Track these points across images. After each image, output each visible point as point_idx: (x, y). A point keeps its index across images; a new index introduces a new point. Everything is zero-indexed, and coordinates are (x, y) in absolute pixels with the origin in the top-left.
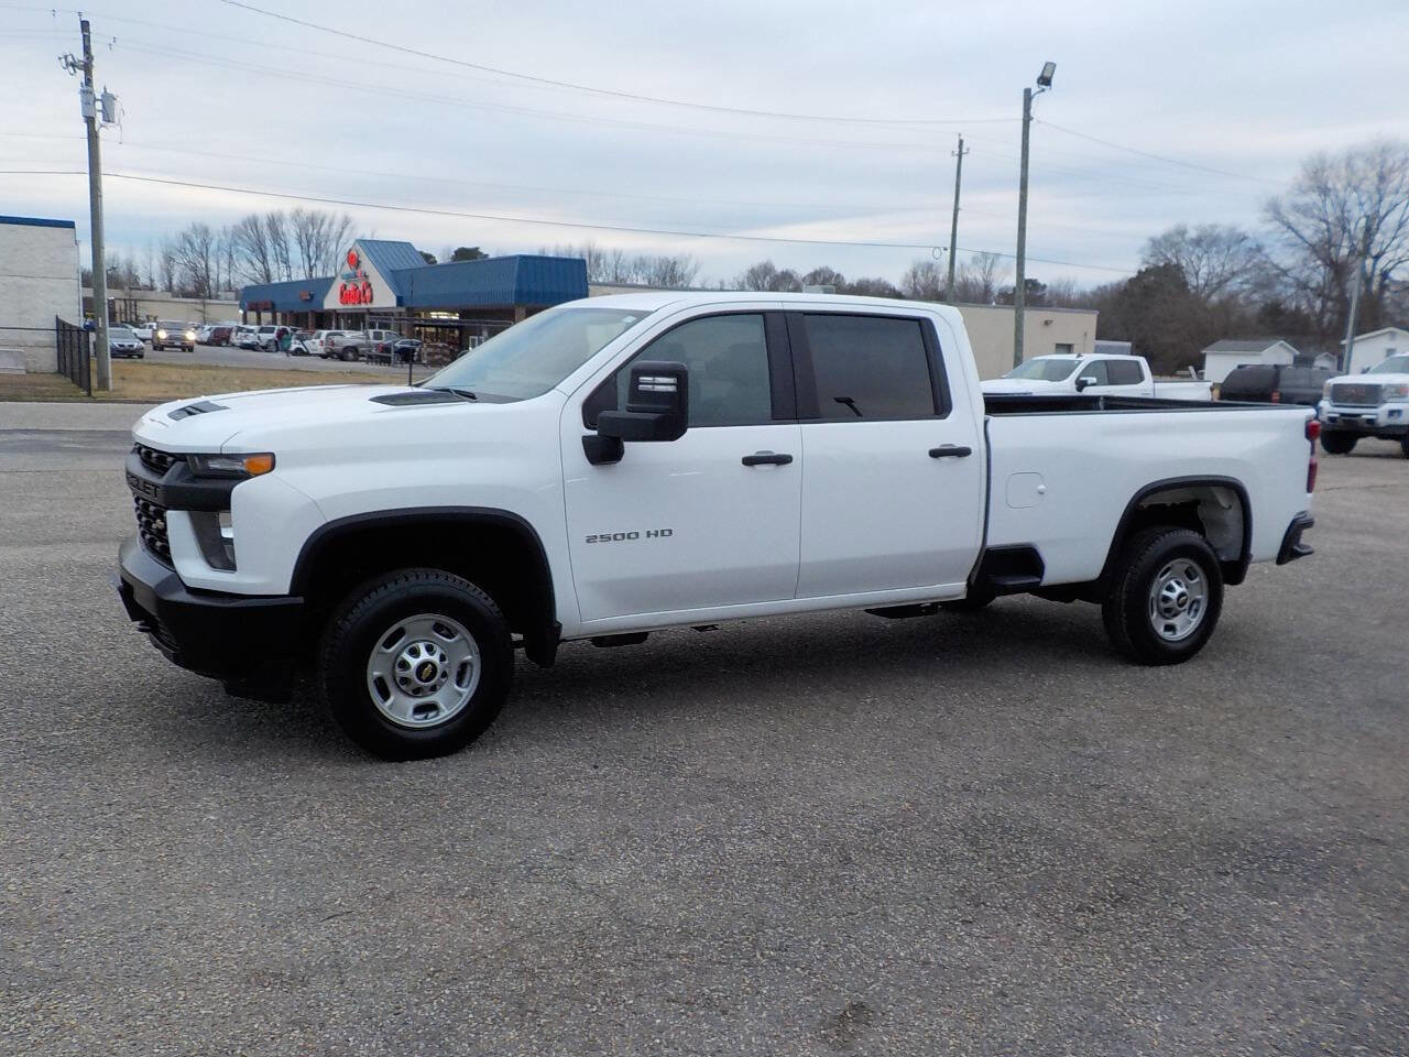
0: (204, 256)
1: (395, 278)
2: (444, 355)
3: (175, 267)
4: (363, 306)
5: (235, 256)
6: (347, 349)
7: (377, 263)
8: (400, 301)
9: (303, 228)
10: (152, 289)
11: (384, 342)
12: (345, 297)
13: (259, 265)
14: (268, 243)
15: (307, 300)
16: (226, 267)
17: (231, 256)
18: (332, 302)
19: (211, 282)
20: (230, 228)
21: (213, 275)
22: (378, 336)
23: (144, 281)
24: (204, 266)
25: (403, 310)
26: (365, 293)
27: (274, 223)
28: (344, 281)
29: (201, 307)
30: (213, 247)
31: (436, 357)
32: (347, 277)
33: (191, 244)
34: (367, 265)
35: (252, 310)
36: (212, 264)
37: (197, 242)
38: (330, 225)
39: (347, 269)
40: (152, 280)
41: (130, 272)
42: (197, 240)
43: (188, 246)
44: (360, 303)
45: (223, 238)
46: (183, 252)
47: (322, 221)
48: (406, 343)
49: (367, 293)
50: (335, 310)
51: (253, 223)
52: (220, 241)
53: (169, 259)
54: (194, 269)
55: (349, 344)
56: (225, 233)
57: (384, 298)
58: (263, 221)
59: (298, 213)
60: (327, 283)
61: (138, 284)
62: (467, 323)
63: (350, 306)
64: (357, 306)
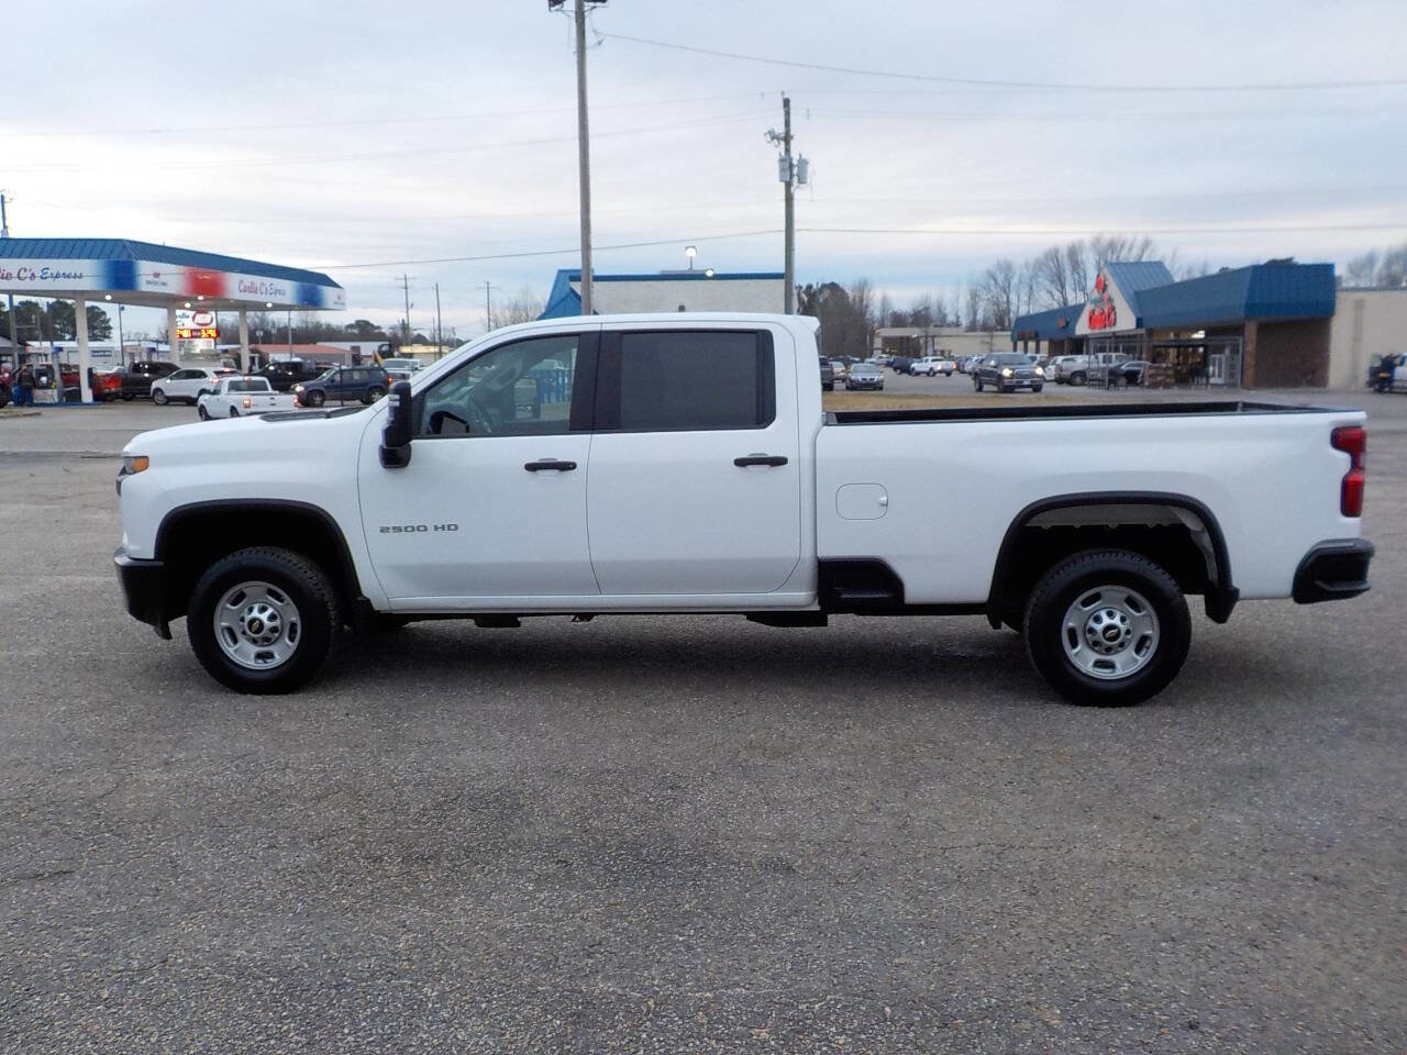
0: (1006, 291)
1: (1139, 300)
2: (1168, 376)
3: (980, 303)
4: (1108, 330)
5: (1034, 288)
6: (1075, 374)
7: (1122, 286)
8: (1139, 323)
9: (1101, 254)
10: (957, 325)
11: (1114, 364)
12: (1092, 321)
13: (1057, 295)
14: (1068, 273)
15: (1063, 328)
16: (1026, 299)
17: (1031, 288)
18: (1082, 328)
19: (1011, 315)
20: (1032, 261)
21: (1013, 308)
22: (1107, 360)
23: (951, 318)
24: (1005, 299)
25: (1142, 331)
26: (1108, 317)
27: (1073, 253)
28: (1092, 307)
29: (988, 339)
30: (1015, 281)
31: (1159, 378)
32: (1095, 302)
33: (995, 280)
34: (1113, 290)
35: (1020, 340)
36: (1013, 298)
37: (1000, 279)
38: (1130, 249)
39: (1096, 295)
40: (958, 318)
41: (940, 311)
42: (1001, 277)
43: (992, 282)
44: (1105, 327)
45: (1025, 271)
46: (987, 288)
47: (1122, 246)
48: (1133, 365)
49: (1112, 316)
50: (1086, 335)
51: (1053, 255)
52: (1021, 276)
53: (974, 296)
54: (997, 304)
55: (1077, 369)
56: (1027, 266)
57: (1126, 321)
58: (1064, 252)
59: (1098, 240)
60: (1079, 309)
61: (945, 321)
62: (1215, 341)
63: (1097, 331)
64: (1103, 331)
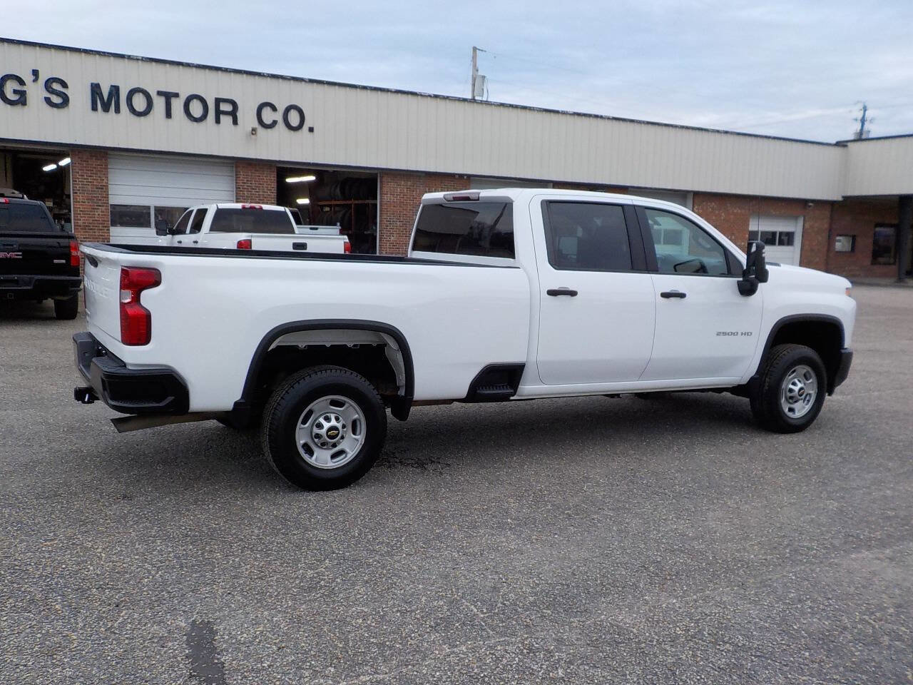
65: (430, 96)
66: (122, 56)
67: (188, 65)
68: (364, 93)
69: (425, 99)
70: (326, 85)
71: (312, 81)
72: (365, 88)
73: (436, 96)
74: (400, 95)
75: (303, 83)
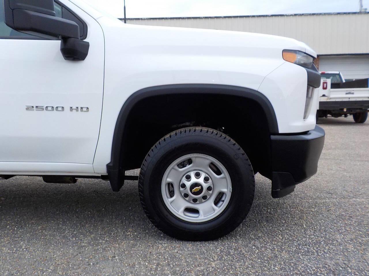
65: (292, 15)
66: (139, 19)
67: (166, 18)
68: (254, 19)
69: (289, 18)
70: (233, 18)
71: (225, 17)
72: (254, 16)
73: (295, 15)
74: (274, 17)
75: (221, 19)
